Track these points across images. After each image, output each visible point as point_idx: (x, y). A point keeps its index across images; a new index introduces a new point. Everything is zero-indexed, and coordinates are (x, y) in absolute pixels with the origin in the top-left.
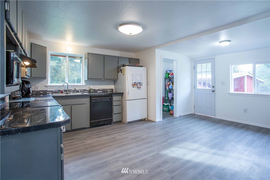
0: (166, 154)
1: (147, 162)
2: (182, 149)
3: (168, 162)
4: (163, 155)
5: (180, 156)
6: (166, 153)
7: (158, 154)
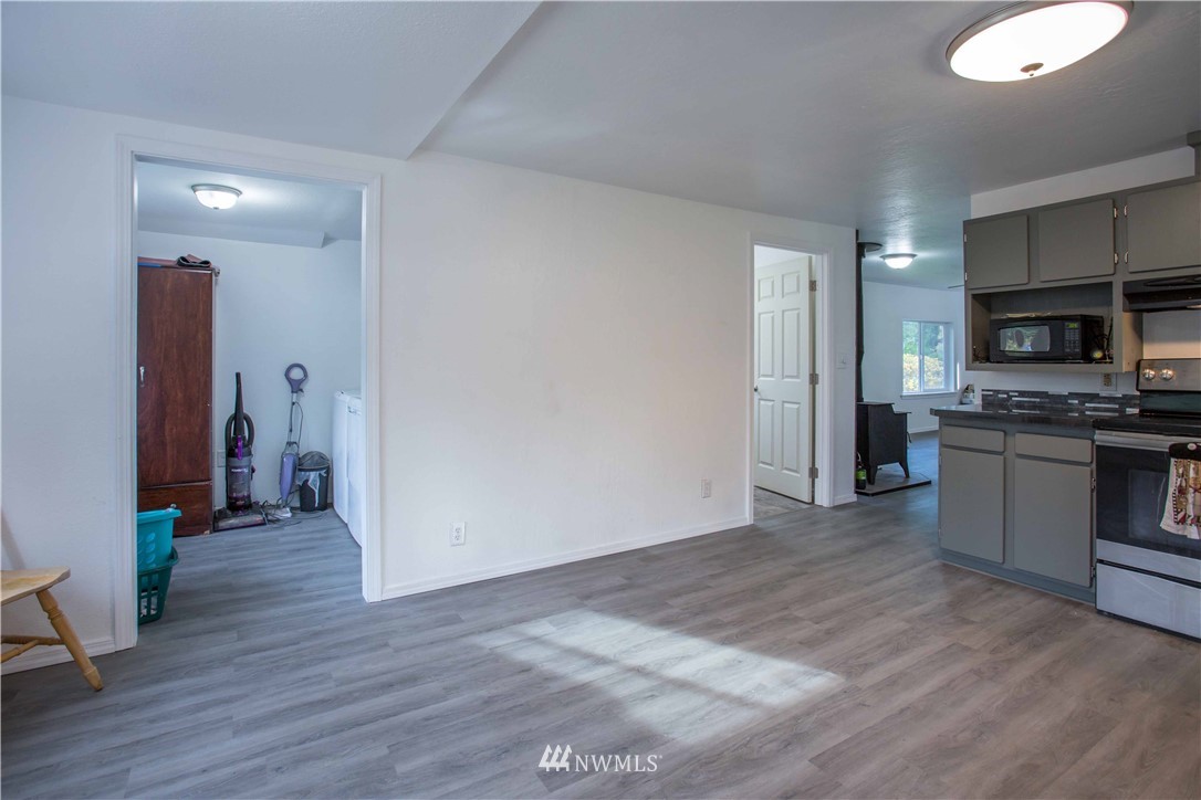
0: (815, 671)
1: (880, 646)
2: (737, 691)
3: (801, 643)
4: (827, 669)
5: (752, 659)
6: (816, 675)
7: (849, 674)
